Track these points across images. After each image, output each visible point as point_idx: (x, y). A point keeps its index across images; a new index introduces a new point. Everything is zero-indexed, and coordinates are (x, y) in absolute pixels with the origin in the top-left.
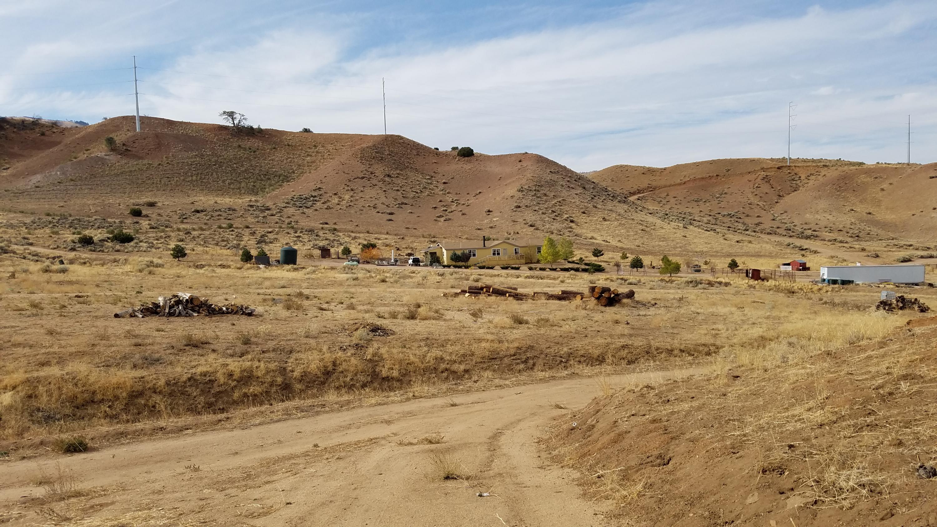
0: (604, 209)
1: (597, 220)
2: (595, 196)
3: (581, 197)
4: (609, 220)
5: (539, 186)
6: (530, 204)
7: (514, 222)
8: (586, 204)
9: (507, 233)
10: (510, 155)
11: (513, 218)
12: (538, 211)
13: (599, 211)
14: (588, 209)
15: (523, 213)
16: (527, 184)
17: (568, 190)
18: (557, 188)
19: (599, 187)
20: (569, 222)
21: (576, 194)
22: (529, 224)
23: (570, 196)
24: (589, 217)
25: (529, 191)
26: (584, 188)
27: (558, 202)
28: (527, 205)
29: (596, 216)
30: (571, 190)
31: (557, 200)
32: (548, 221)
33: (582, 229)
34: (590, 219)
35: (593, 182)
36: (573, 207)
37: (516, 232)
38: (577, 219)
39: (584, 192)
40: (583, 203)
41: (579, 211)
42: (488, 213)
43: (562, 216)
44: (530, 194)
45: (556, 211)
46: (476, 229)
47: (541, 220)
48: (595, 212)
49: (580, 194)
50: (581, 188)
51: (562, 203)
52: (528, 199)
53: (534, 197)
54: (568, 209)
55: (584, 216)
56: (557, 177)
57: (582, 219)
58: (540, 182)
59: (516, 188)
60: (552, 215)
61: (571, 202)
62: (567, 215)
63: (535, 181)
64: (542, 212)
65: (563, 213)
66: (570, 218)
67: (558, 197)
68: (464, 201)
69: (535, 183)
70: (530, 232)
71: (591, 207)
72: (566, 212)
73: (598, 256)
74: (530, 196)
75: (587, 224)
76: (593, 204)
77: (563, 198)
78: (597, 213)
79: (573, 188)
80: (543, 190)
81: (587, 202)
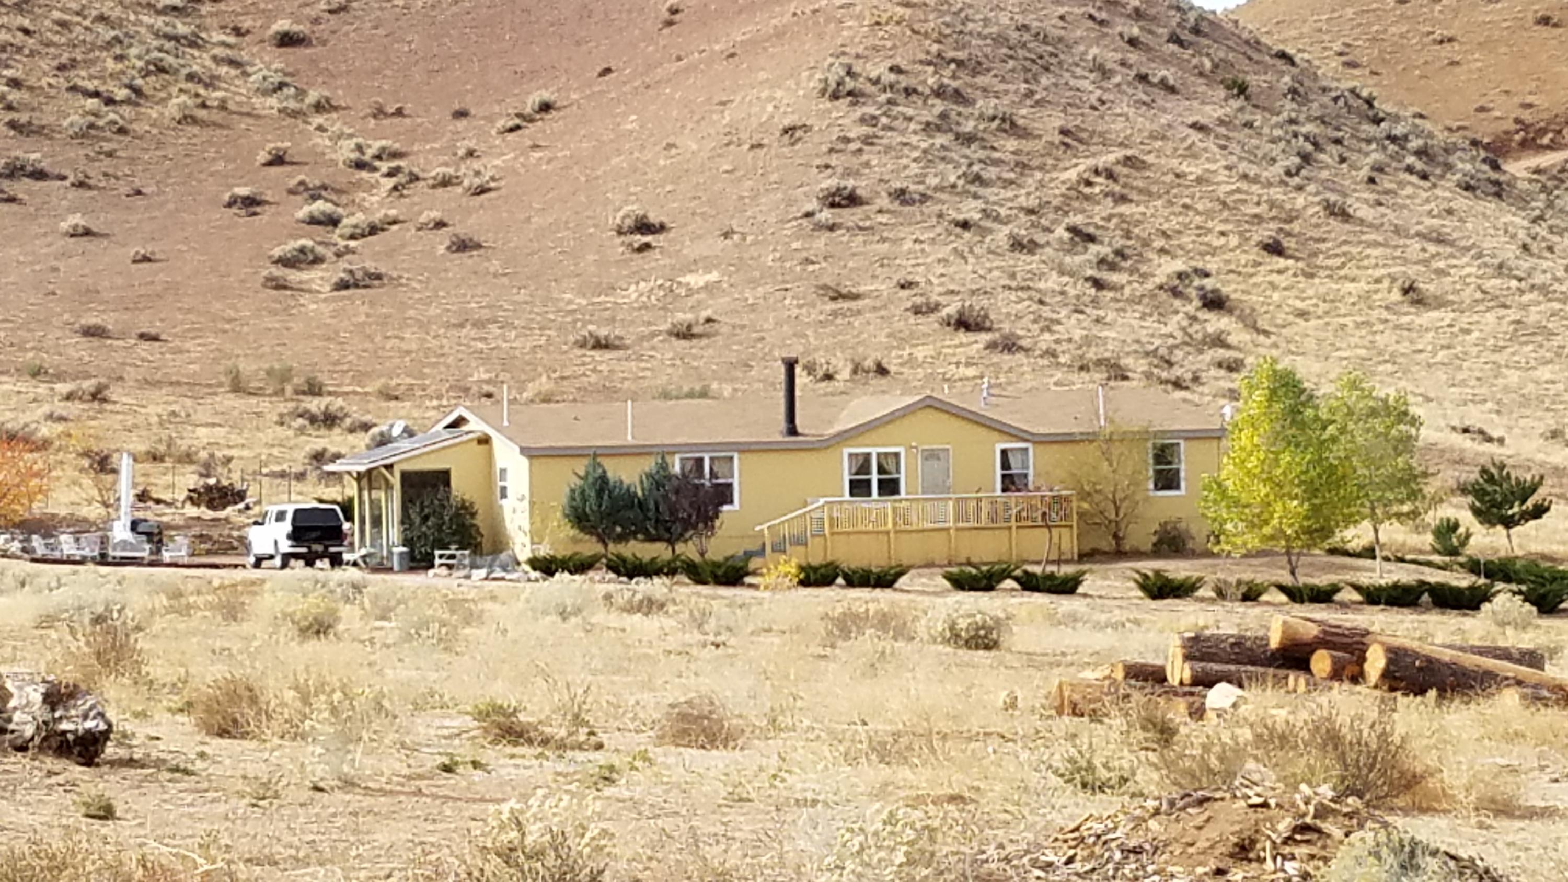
0: (1397, 231)
1: (1366, 297)
2: (1317, 146)
3: (1234, 147)
4: (1440, 303)
5: (959, 63)
6: (920, 179)
7: (838, 296)
8: (1277, 193)
11: (828, 273)
12: (984, 232)
13: (1364, 238)
14: (1296, 227)
15: (883, 240)
16: (876, 49)
17: (1145, 98)
18: (1072, 82)
19: (1324, 90)
20: (1197, 303)
21: (1196, 126)
22: (944, 312)
23: (1164, 138)
24: (1312, 276)
25: (901, 98)
26: (1242, 89)
27: (1097, 172)
28: (905, 185)
29: (1356, 272)
30: (1160, 102)
31: (1091, 162)
32: (1063, 293)
33: (1293, 353)
34: (1322, 290)
35: (1283, 55)
36: (1198, 213)
37: (869, 363)
38: (1243, 287)
39: (1248, 117)
40: (1255, 188)
41: (1241, 234)
42: (639, 239)
43: (1144, 268)
44: (910, 119)
45: (1098, 233)
46: (582, 345)
47: (1014, 284)
48: (1345, 248)
49: (1222, 130)
50: (1222, 93)
51: (1122, 180)
52: (906, 150)
53: (940, 140)
54: (1173, 224)
55: (1280, 272)
56: (1062, 10)
57: (1273, 286)
58: (961, 38)
59: (810, 77)
60: (1078, 259)
61: (1178, 176)
62: (1174, 257)
63: (926, 35)
64: (1011, 236)
65: (1146, 244)
66: (1197, 282)
67: (1095, 140)
68: (446, 164)
69: (935, 48)
70: (968, 365)
71: (1311, 211)
72: (1159, 243)
73: (1509, 523)
74: (915, 132)
75: (1313, 323)
76: (1317, 193)
77: (1129, 152)
78: (1354, 250)
79: (1172, 90)
80: (985, 90)
81: (1283, 183)
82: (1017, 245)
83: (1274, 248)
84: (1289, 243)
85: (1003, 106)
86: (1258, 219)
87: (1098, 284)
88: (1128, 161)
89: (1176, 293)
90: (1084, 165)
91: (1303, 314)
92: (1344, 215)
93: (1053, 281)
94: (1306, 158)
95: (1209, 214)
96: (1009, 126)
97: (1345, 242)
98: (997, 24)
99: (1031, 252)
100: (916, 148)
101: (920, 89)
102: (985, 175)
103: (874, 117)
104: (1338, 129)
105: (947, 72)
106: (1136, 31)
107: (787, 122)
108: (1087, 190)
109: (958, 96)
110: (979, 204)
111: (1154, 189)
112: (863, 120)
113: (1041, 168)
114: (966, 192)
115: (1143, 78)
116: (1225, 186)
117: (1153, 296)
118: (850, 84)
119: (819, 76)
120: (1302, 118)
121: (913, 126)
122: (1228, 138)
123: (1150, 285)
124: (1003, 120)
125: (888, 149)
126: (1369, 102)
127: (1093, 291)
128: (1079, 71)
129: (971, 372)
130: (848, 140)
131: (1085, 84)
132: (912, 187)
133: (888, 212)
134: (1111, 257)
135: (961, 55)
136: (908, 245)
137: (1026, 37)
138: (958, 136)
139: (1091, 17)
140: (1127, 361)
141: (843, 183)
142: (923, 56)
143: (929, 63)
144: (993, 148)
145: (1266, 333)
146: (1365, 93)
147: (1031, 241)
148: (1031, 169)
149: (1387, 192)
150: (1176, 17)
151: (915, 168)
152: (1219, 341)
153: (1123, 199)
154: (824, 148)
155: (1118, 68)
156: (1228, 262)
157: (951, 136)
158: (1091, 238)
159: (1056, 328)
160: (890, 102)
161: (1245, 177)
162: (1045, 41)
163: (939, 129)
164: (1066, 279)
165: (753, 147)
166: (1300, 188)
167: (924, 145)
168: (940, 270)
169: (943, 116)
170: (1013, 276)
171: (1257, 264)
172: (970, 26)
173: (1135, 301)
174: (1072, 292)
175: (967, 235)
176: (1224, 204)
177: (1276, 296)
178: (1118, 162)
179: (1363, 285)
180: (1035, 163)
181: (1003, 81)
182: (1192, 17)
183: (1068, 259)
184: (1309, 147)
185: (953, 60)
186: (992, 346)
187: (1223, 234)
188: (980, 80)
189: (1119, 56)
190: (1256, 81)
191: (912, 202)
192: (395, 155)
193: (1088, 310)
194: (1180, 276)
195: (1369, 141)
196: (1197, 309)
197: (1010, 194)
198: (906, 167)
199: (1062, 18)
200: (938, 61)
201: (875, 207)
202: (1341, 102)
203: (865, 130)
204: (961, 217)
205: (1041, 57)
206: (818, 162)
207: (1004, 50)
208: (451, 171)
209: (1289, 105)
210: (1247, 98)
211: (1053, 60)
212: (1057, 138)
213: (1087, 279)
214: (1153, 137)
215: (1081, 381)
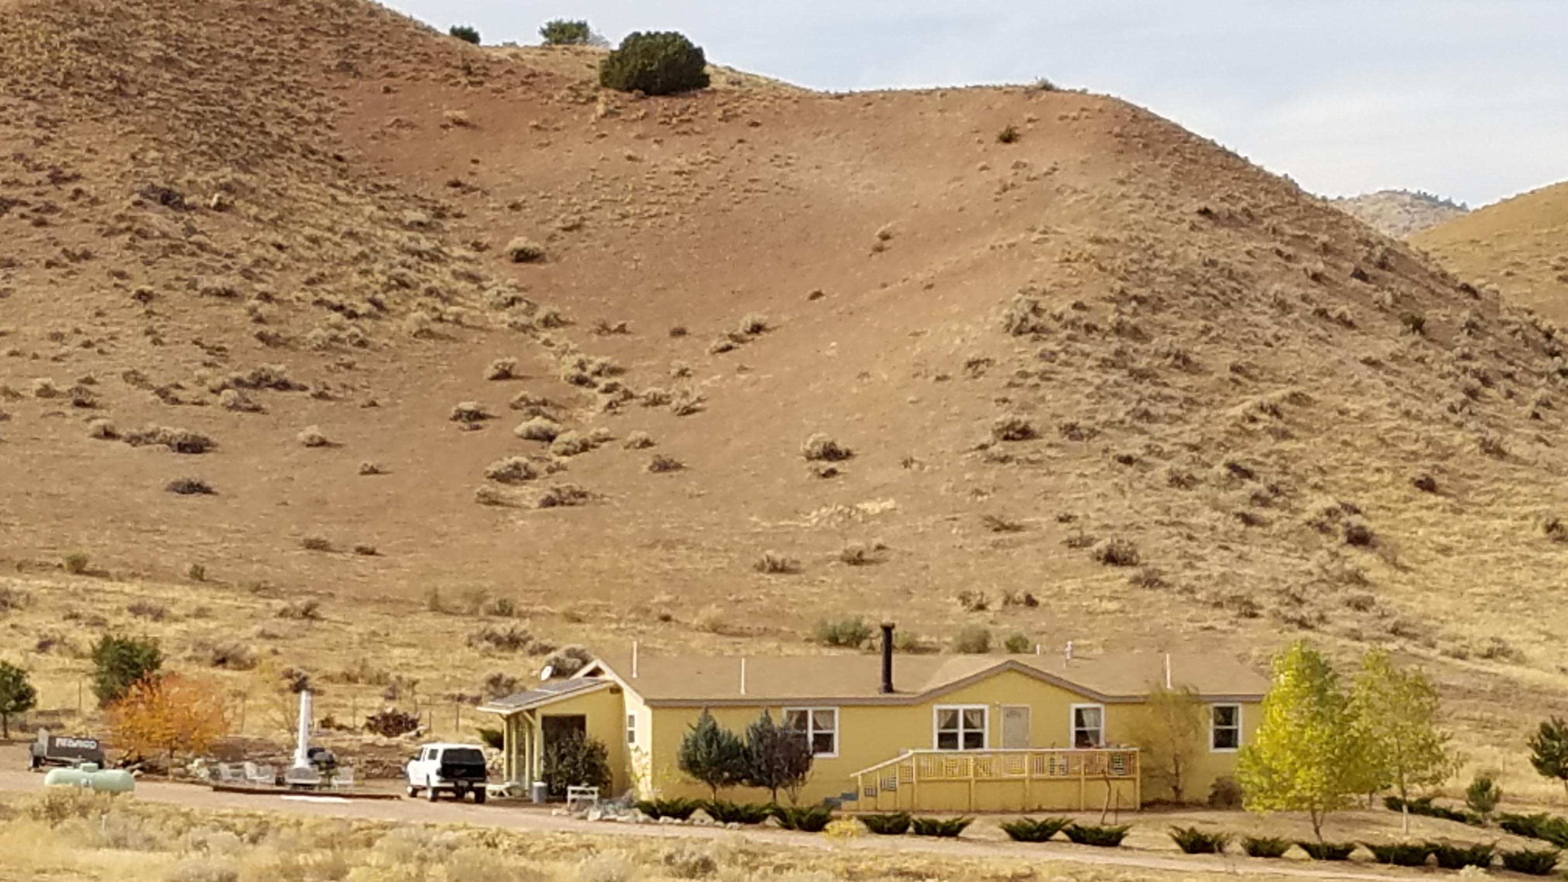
0: (1550, 468)
1: (1511, 533)
2: (1486, 381)
3: (1402, 383)
5: (1141, 300)
6: (1091, 416)
7: (1001, 527)
8: (1436, 431)
9: (965, 599)
10: (944, 93)
11: (995, 505)
12: (1145, 466)
13: (1517, 475)
14: (1450, 464)
15: (1050, 473)
16: (1062, 286)
17: (1322, 333)
18: (1252, 318)
19: (1505, 323)
20: (1342, 539)
21: (1368, 362)
22: (1095, 548)
23: (1332, 374)
24: (1461, 512)
25: (1081, 334)
26: (1418, 325)
27: (1262, 409)
28: (1074, 421)
29: (1504, 509)
30: (1336, 337)
31: (1257, 399)
32: (1213, 528)
33: (1428, 589)
34: (1470, 526)
35: (1467, 288)
36: (1357, 450)
37: (1020, 595)
38: (1390, 522)
39: (1421, 352)
40: (1415, 425)
41: (1395, 470)
42: (826, 465)
43: (1295, 504)
44: (1087, 355)
45: (1255, 468)
46: (760, 568)
47: (1166, 519)
48: (1496, 485)
49: (1394, 366)
50: (1398, 327)
51: (1286, 416)
52: (1080, 387)
53: (1115, 376)
54: (1331, 460)
55: (1429, 508)
56: (1250, 246)
57: (1421, 522)
58: (1148, 274)
59: (998, 313)
60: (1233, 494)
61: (1341, 413)
62: (1327, 493)
63: (1113, 272)
64: (1171, 472)
65: (1302, 479)
66: (1346, 518)
67: (1266, 376)
68: (658, 383)
69: (1119, 285)
70: (1111, 599)
71: (1467, 449)
72: (1315, 479)
74: (1091, 368)
75: (1455, 558)
76: (1478, 430)
77: (1296, 389)
78: (1505, 487)
79: (1350, 325)
80: (1164, 327)
81: (1445, 419)
82: (1177, 481)
83: (1427, 485)
84: (1440, 480)
85: (1179, 342)
86: (1414, 456)
87: (1248, 520)
88: (1295, 398)
89: (1323, 529)
90: (1250, 402)
91: (1445, 550)
92: (1500, 454)
93: (1205, 517)
94: (1472, 393)
95: (1367, 450)
96: (1183, 362)
97: (1497, 479)
98: (1185, 258)
99: (1188, 487)
100: (1089, 384)
101: (1100, 326)
102: (1153, 410)
103: (1053, 353)
104: (1511, 363)
105: (1128, 309)
106: (1320, 267)
107: (971, 356)
108: (1251, 427)
109: (1137, 333)
110: (1144, 440)
111: (1316, 426)
112: (1042, 356)
113: (1209, 404)
114: (1133, 427)
115: (1322, 313)
116: (1387, 422)
117: (1302, 532)
118: (1033, 320)
119: (1005, 311)
120: (1476, 353)
121: (1089, 362)
122: (1399, 374)
123: (1300, 520)
124: (1177, 357)
125: (1064, 384)
126: (1548, 336)
127: (1241, 527)
128: (1258, 306)
129: (1113, 606)
130: (1025, 375)
131: (1264, 320)
132: (1082, 423)
133: (1058, 445)
134: (1265, 493)
135: (1144, 292)
136: (1072, 479)
137: (1213, 271)
138: (1132, 372)
139: (1279, 253)
140: (1260, 599)
141: (1017, 418)
142: (1106, 294)
143: (1112, 300)
144: (1166, 385)
145: (1405, 569)
146: (1545, 326)
147: (1191, 477)
148: (1200, 405)
149: (1550, 427)
150: (1363, 251)
151: (1086, 404)
152: (1357, 579)
153: (1285, 435)
154: (1005, 382)
155: (1300, 303)
156: (1379, 498)
157: (1125, 372)
158: (1248, 474)
159: (1200, 564)
160: (1070, 338)
161: (1407, 413)
162: (1231, 277)
163: (1113, 365)
164: (1218, 514)
165: (938, 379)
166: (1460, 426)
167: (1097, 381)
168: (1099, 504)
169: (1119, 353)
170: (1167, 511)
171: (1407, 500)
172: (1157, 263)
173: (1283, 536)
174: (1221, 527)
175: (1129, 470)
176: (1383, 441)
177: (1421, 532)
178: (1284, 399)
179: (1509, 522)
180: (1202, 399)
181: (1182, 317)
182: (1378, 251)
183: (1222, 495)
184: (1476, 383)
185: (1135, 298)
187: (1378, 470)
188: (1160, 317)
189: (1300, 292)
190: (1433, 315)
191: (1081, 437)
192: (614, 371)
193: (1233, 546)
194: (1329, 512)
195: (1541, 375)
196: (1342, 545)
197: (1175, 430)
198: (1078, 403)
199: (1249, 253)
200: (1122, 298)
201: (1046, 441)
202: (1519, 336)
203: (1043, 365)
204: (1125, 453)
205: (1223, 293)
206: (996, 396)
207: (1187, 287)
208: (660, 391)
209: (1464, 338)
210: (1422, 333)
211: (1236, 296)
212: (1228, 374)
213: (1237, 515)
214: (1322, 374)
215: (1214, 618)
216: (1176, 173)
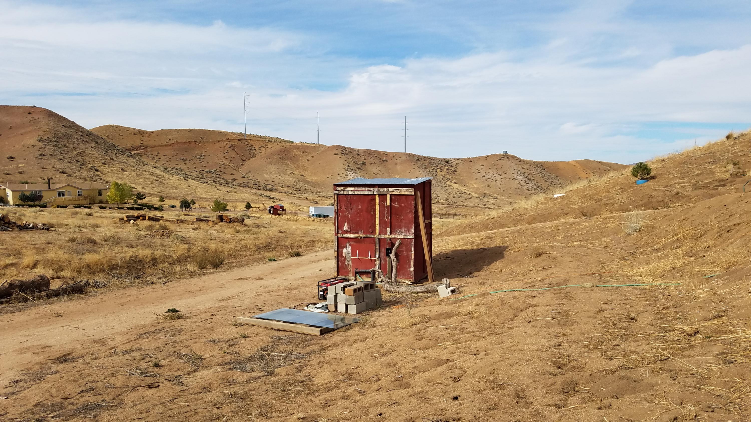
4: (126, 171)
6: (54, 153)
11: (41, 165)
12: (64, 160)
13: (116, 162)
14: (106, 161)
16: (45, 135)
21: (91, 147)
24: (109, 167)
29: (115, 167)
30: (86, 144)
33: (108, 177)
34: (111, 169)
38: (100, 168)
39: (98, 146)
41: (99, 161)
43: (87, 166)
46: (4, 174)
48: (113, 164)
51: (82, 154)
54: (90, 160)
57: (104, 168)
58: (57, 134)
63: (52, 133)
66: (94, 168)
67: (78, 148)
72: (88, 162)
73: (141, 199)
76: (109, 157)
79: (87, 142)
82: (69, 162)
83: (104, 164)
84: (106, 163)
85: (64, 143)
86: (101, 160)
87: (81, 168)
88: (83, 151)
89: (91, 169)
90: (77, 152)
91: (109, 172)
92: (113, 159)
93: (74, 167)
95: (94, 159)
96: (65, 146)
100: (52, 149)
102: (63, 153)
103: (46, 144)
104: (110, 148)
105: (56, 139)
107: (32, 144)
109: (58, 142)
110: (62, 156)
113: (71, 152)
115: (83, 140)
116: (96, 155)
117: (88, 170)
118: (41, 140)
119: (37, 138)
121: (52, 146)
122: (96, 149)
123: (88, 168)
125: (48, 149)
126: (114, 145)
128: (74, 139)
129: (67, 179)
130: (42, 147)
132: (52, 154)
133: (49, 157)
136: (53, 162)
137: (66, 134)
140: (87, 178)
141: (42, 153)
144: (64, 149)
145: (104, 174)
147: (71, 162)
148: (69, 152)
149: (118, 156)
151: (53, 151)
152: (98, 176)
153: (83, 156)
154: (39, 148)
155: (80, 139)
156: (98, 165)
157: (57, 147)
158: (79, 162)
159: (76, 173)
160: (48, 142)
161: (99, 154)
164: (76, 167)
165: (28, 148)
167: (54, 148)
169: (56, 144)
171: (102, 165)
172: (58, 132)
173: (86, 170)
175: (61, 161)
176: (96, 157)
177: (105, 170)
178: (81, 152)
179: (116, 169)
184: (107, 150)
185: (56, 137)
186: (67, 176)
188: (61, 140)
189: (80, 137)
190: (99, 141)
191: (53, 156)
194: (92, 167)
195: (114, 150)
196: (95, 171)
197: (67, 155)
198: (51, 151)
199: (71, 132)
200: (54, 137)
201: (47, 156)
202: (110, 144)
203: (45, 146)
204: (60, 158)
205: (69, 137)
206: (38, 150)
207: (64, 136)
210: (98, 144)
212: (73, 148)
213: (79, 167)
214: (86, 148)
215: (81, 180)
216: (58, 120)
